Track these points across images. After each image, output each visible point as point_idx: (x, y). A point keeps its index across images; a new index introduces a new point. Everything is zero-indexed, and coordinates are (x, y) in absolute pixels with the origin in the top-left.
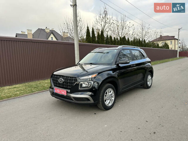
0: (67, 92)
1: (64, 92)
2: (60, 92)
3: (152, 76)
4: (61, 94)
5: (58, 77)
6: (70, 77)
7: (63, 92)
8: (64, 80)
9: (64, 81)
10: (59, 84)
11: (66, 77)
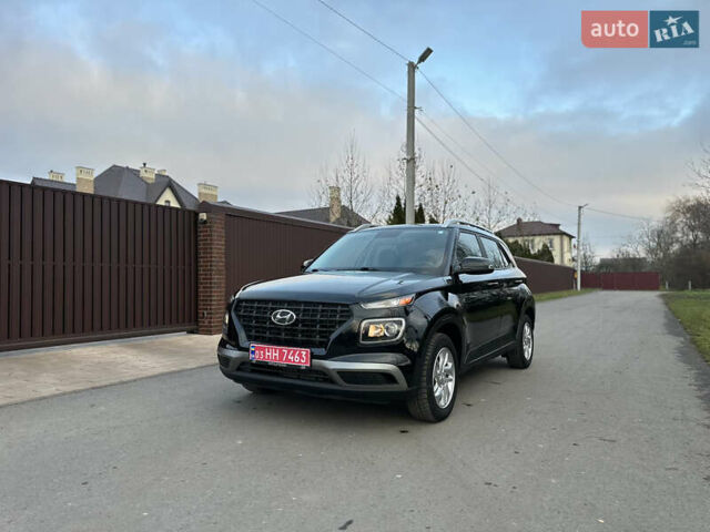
0: (313, 356)
1: (300, 355)
2: (281, 359)
3: (532, 328)
5: (270, 305)
6: (324, 304)
8: (297, 315)
9: (297, 320)
10: (277, 329)
11: (306, 303)
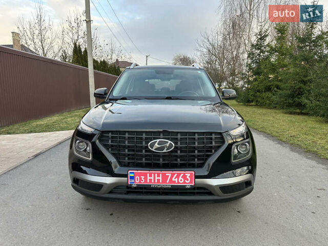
0: (197, 177)
1: (185, 177)
4: (168, 184)
5: (144, 136)
7: (178, 177)
9: (176, 147)
